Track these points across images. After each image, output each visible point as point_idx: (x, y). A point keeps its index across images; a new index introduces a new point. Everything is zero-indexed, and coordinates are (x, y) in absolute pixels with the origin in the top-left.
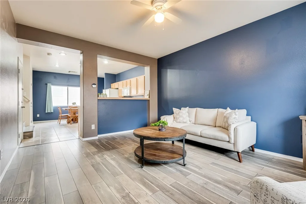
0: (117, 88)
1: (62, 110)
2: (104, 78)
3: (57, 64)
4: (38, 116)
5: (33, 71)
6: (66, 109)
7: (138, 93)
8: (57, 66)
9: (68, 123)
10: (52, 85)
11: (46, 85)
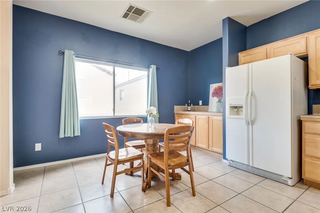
4: (37, 149)
10: (76, 57)
11: (63, 56)
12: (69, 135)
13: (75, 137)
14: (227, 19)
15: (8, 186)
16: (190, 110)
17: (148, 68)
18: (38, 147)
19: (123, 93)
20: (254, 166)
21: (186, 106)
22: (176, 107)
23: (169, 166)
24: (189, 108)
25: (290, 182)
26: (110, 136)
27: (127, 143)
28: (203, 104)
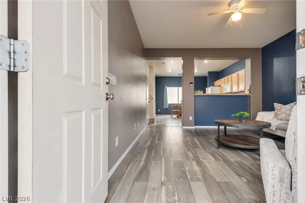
0: (219, 85)
1: (173, 106)
2: (207, 77)
3: (170, 70)
4: (159, 110)
5: (156, 77)
6: (176, 106)
7: (239, 89)
8: (170, 71)
9: (178, 117)
12: (165, 108)
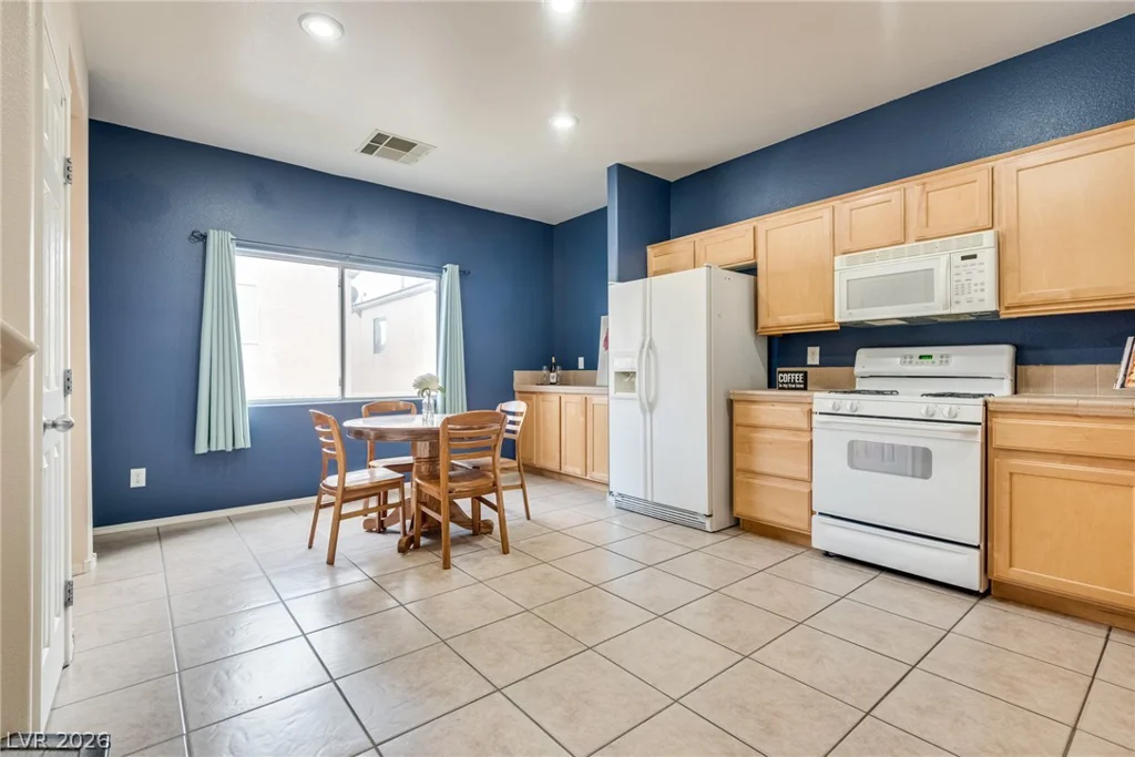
10: (238, 245)
11: (200, 244)
12: (221, 447)
13: (236, 452)
14: (615, 168)
15: (86, 555)
16: (554, 381)
17: (439, 270)
18: (138, 478)
19: (383, 324)
20: (656, 500)
21: (545, 372)
22: (518, 375)
23: (450, 492)
24: (553, 377)
25: (708, 524)
26: (329, 449)
27: (371, 463)
28: (587, 367)
